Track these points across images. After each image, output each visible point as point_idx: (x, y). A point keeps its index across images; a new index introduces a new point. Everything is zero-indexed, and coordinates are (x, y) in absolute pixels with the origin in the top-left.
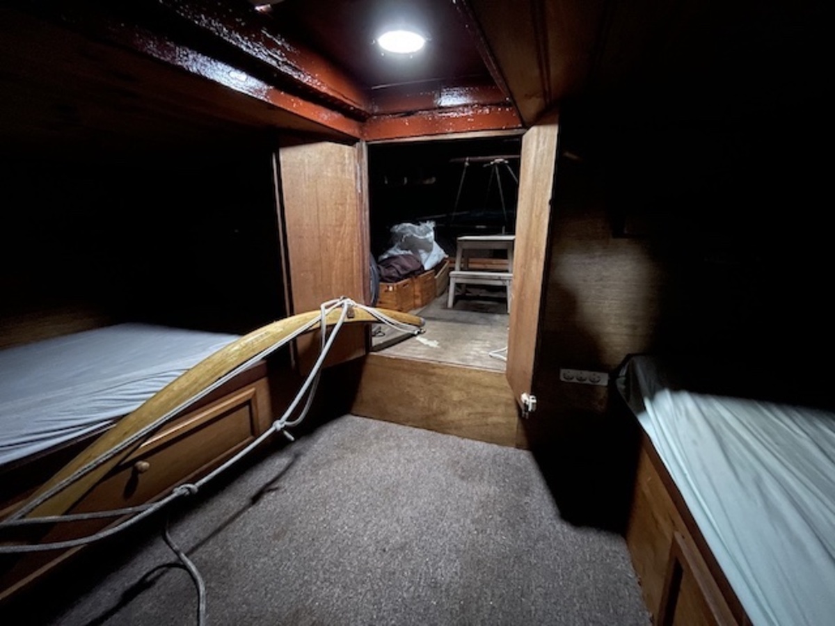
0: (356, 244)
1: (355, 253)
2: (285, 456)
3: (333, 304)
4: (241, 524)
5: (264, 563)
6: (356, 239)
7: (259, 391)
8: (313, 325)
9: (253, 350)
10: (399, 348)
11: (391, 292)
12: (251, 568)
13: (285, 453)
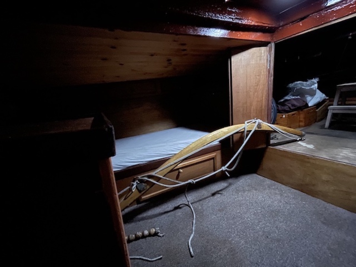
0: (265, 93)
1: (264, 98)
2: (226, 183)
3: (251, 122)
4: (208, 201)
5: (215, 218)
6: (265, 91)
7: (217, 155)
8: (241, 130)
9: (216, 137)
10: (286, 146)
11: (283, 118)
12: (210, 217)
13: (226, 182)
